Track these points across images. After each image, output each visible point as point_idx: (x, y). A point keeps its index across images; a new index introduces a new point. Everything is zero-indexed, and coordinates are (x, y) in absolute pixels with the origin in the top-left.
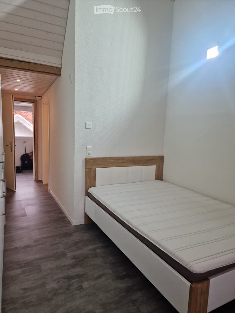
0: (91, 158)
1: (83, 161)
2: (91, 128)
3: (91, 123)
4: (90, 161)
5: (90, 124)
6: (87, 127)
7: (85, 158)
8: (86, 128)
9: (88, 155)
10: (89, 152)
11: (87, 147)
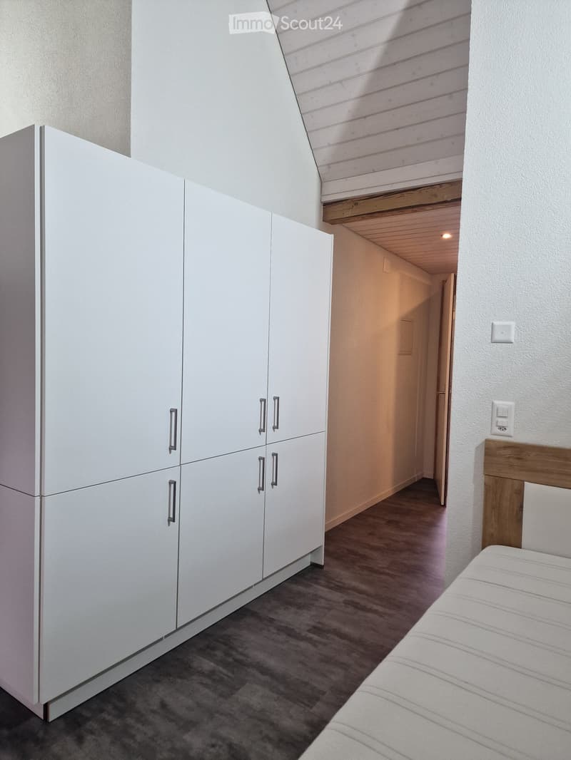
0: (507, 443)
1: (477, 448)
2: (513, 341)
3: (513, 324)
4: (502, 452)
5: (509, 327)
6: (498, 337)
7: (484, 440)
8: (493, 342)
9: (497, 430)
10: (500, 420)
11: (496, 402)
